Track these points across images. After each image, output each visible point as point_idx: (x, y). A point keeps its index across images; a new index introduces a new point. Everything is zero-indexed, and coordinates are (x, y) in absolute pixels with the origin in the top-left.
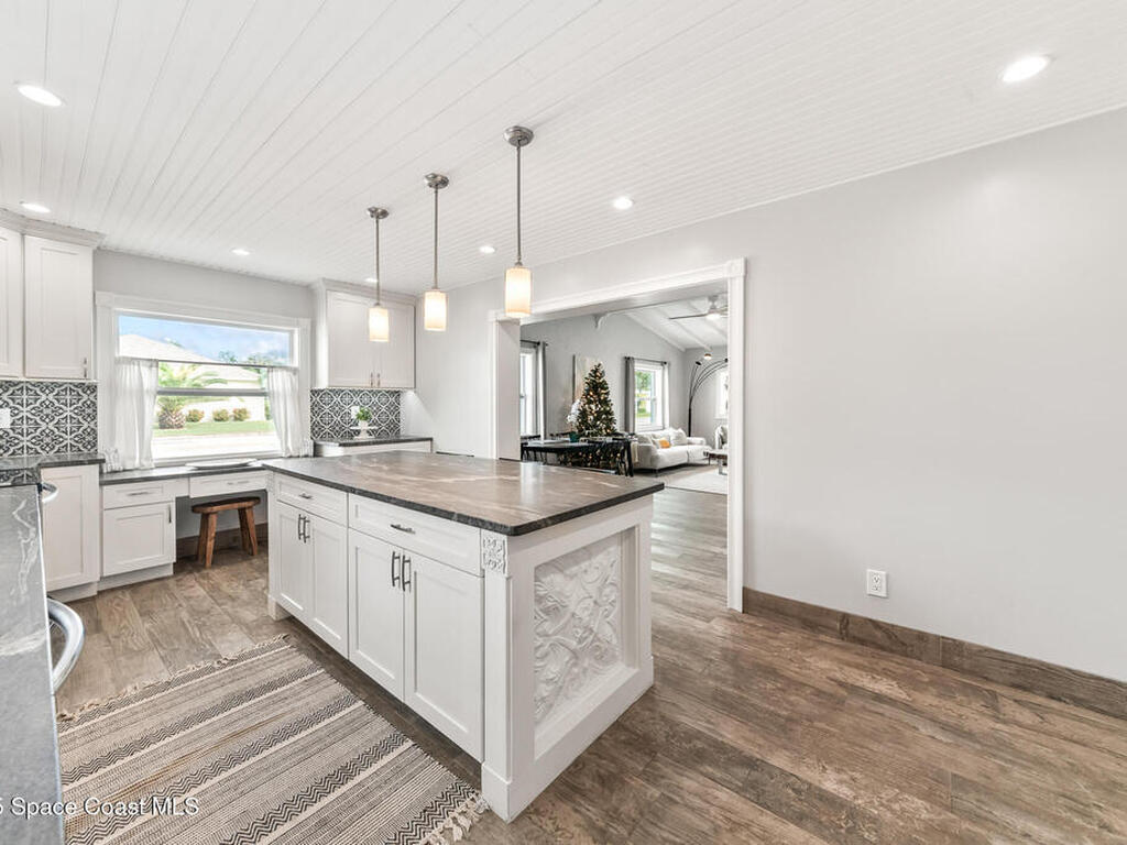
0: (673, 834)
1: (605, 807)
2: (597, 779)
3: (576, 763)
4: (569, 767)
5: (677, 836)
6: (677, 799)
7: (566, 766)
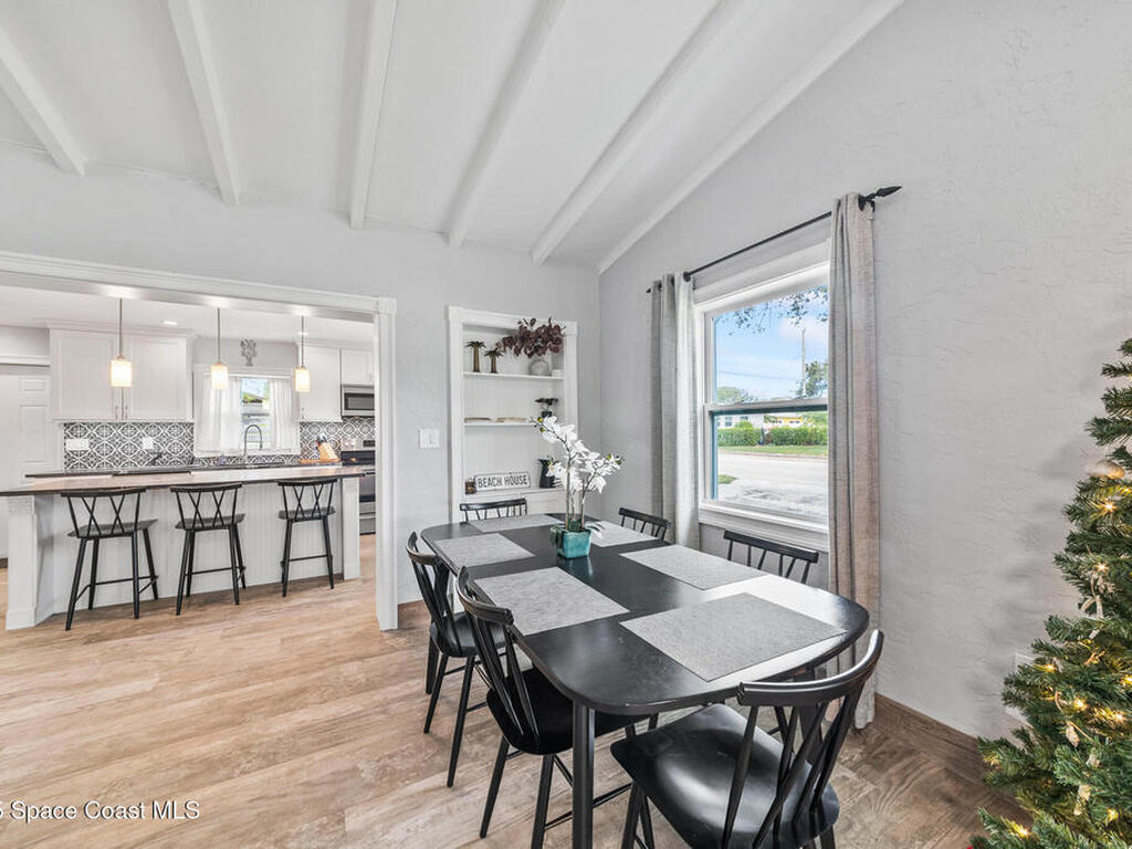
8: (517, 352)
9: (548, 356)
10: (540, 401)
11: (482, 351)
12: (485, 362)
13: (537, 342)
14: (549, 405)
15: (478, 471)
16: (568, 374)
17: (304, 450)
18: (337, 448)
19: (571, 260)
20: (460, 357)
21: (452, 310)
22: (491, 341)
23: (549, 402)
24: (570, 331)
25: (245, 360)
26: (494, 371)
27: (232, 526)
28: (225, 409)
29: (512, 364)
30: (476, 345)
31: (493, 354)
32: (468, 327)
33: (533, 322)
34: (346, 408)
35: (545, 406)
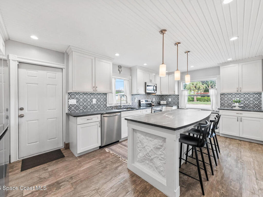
0: (119, 190)
1: (128, 180)
2: (135, 180)
3: (139, 177)
4: (138, 176)
5: (119, 191)
6: (127, 194)
7: (138, 175)
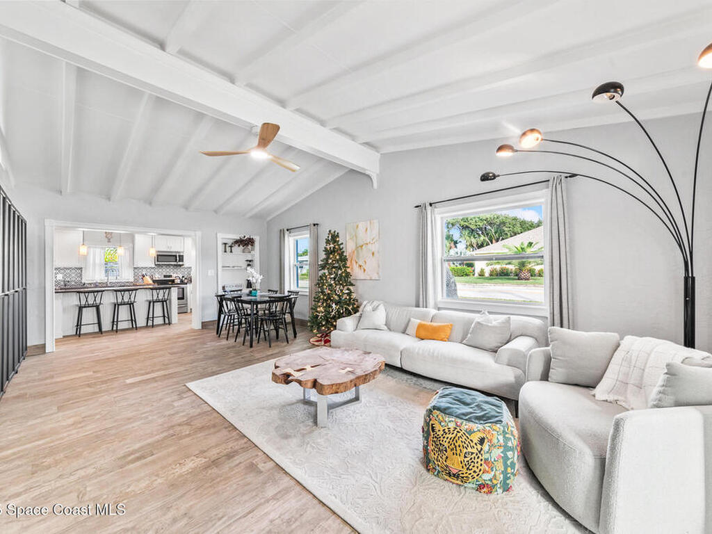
8: (239, 246)
9: (250, 247)
10: (247, 261)
11: (227, 246)
12: (228, 249)
13: (246, 243)
14: (250, 263)
15: (225, 283)
16: (256, 253)
17: (135, 279)
18: (152, 278)
19: (259, 217)
20: (221, 248)
21: (218, 235)
22: (230, 242)
23: (250, 261)
24: (257, 239)
25: (107, 240)
26: (231, 252)
27: (131, 304)
28: (97, 261)
29: (238, 249)
30: (225, 244)
31: (231, 247)
32: (222, 239)
33: (245, 237)
34: (158, 261)
35: (248, 262)
